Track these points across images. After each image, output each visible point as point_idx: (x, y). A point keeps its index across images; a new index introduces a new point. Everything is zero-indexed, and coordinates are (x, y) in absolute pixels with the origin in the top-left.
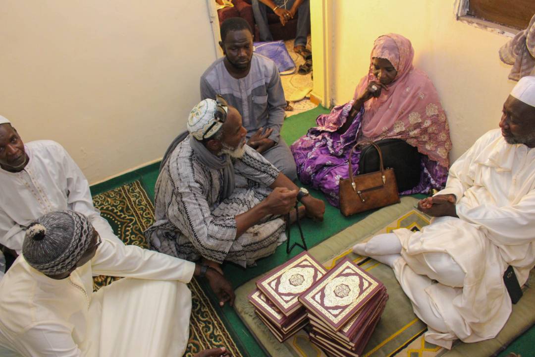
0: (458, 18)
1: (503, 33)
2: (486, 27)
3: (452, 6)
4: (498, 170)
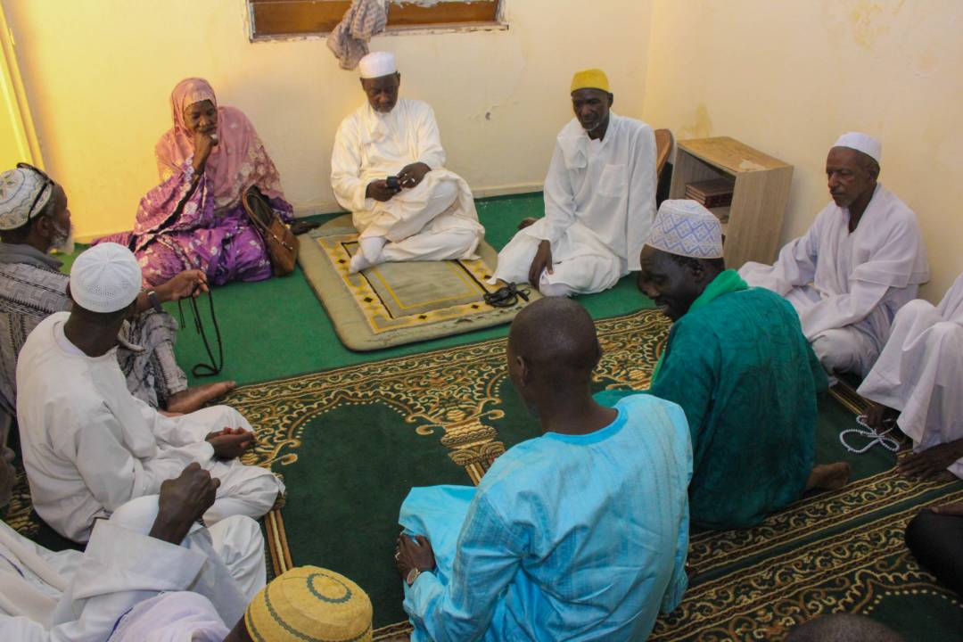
0: (251, 41)
1: (305, 38)
2: (286, 39)
3: (242, 32)
4: (381, 139)
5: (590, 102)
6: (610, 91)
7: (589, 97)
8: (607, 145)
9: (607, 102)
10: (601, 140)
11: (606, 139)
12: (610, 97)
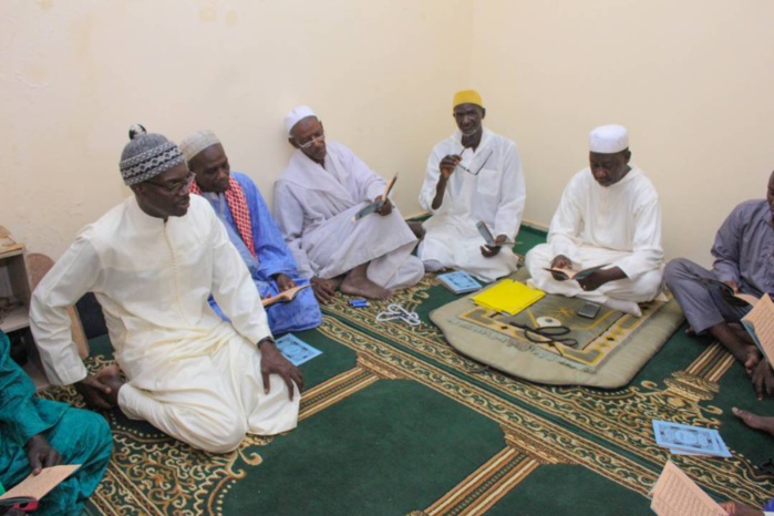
5: (470, 113)
6: (483, 106)
7: (469, 109)
8: (479, 155)
9: (480, 114)
10: (474, 150)
11: (479, 149)
12: (483, 111)
